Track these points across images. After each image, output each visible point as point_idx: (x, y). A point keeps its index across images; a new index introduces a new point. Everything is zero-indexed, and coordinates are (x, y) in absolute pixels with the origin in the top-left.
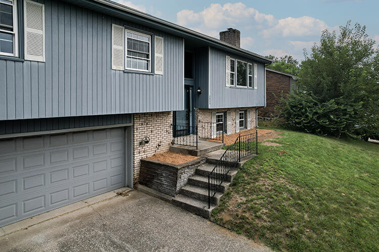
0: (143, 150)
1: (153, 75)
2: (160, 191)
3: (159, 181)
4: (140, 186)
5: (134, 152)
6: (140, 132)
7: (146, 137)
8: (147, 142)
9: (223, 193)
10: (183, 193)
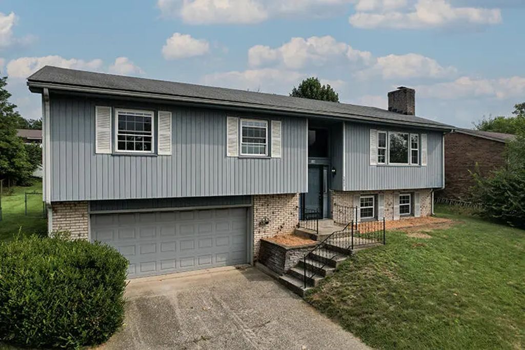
0: (264, 230)
1: (270, 159)
2: (273, 270)
3: (272, 260)
4: (258, 264)
5: (254, 232)
6: (260, 212)
7: (265, 218)
8: (267, 223)
9: (324, 277)
10: (290, 273)
